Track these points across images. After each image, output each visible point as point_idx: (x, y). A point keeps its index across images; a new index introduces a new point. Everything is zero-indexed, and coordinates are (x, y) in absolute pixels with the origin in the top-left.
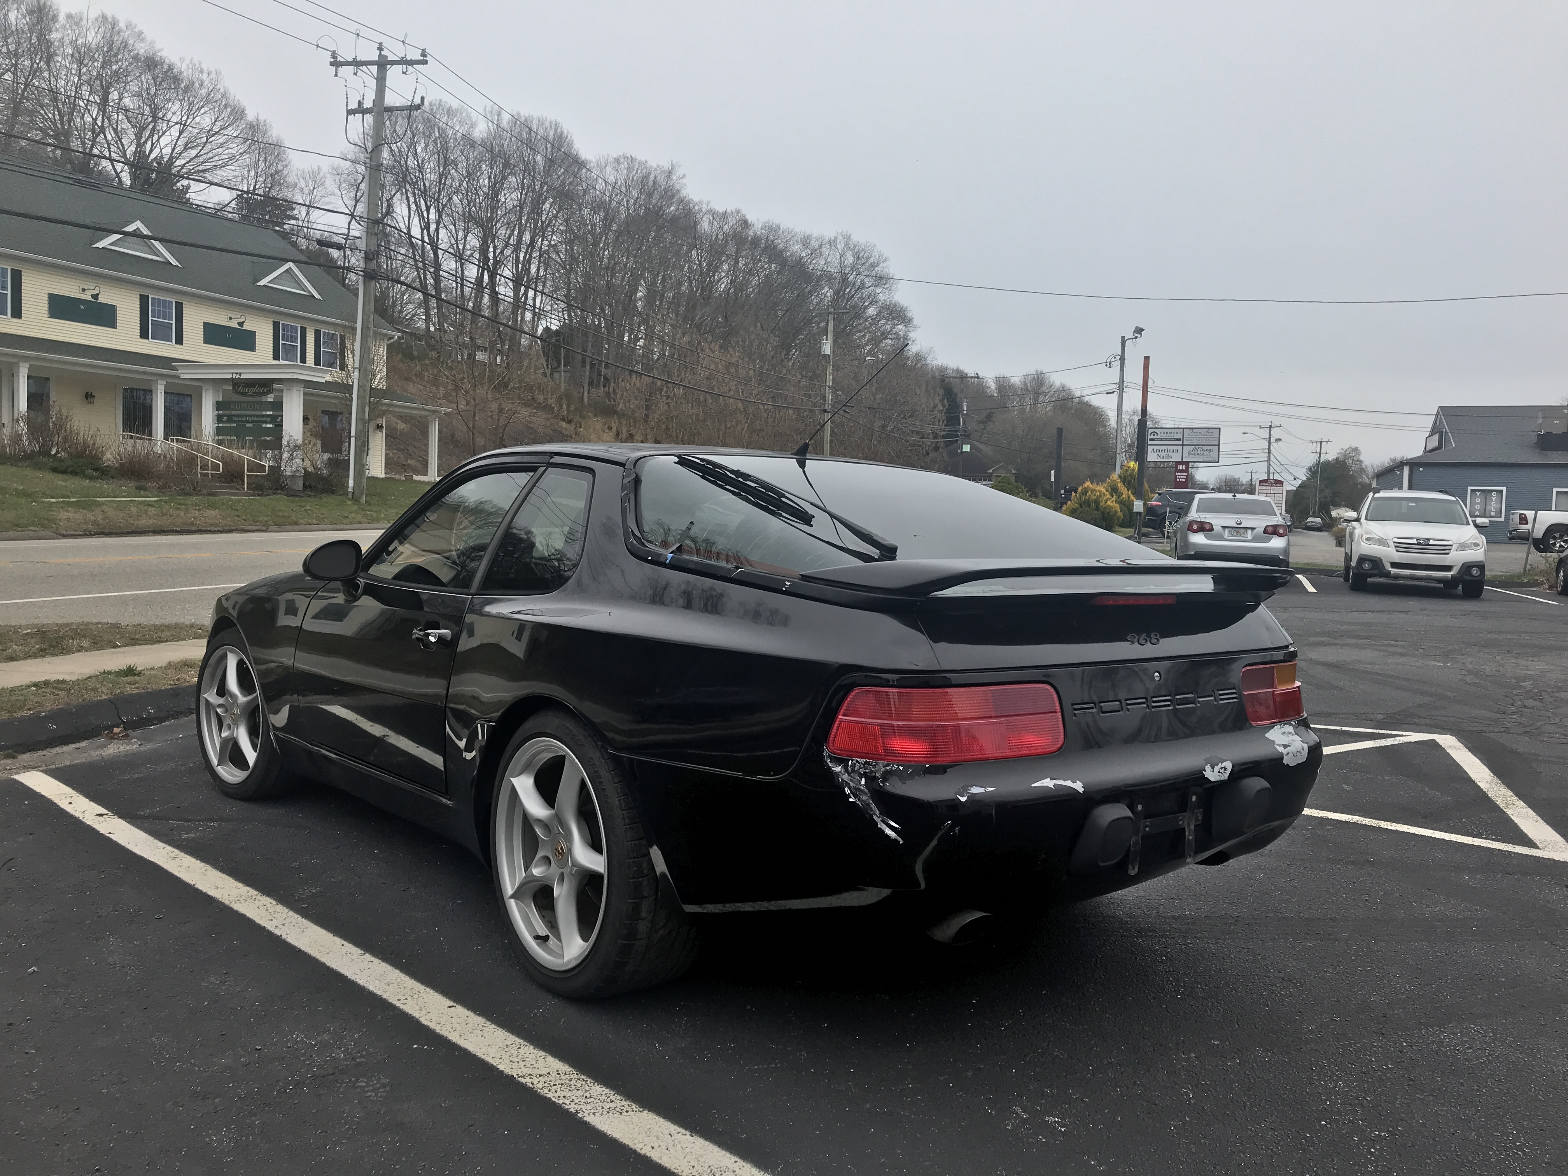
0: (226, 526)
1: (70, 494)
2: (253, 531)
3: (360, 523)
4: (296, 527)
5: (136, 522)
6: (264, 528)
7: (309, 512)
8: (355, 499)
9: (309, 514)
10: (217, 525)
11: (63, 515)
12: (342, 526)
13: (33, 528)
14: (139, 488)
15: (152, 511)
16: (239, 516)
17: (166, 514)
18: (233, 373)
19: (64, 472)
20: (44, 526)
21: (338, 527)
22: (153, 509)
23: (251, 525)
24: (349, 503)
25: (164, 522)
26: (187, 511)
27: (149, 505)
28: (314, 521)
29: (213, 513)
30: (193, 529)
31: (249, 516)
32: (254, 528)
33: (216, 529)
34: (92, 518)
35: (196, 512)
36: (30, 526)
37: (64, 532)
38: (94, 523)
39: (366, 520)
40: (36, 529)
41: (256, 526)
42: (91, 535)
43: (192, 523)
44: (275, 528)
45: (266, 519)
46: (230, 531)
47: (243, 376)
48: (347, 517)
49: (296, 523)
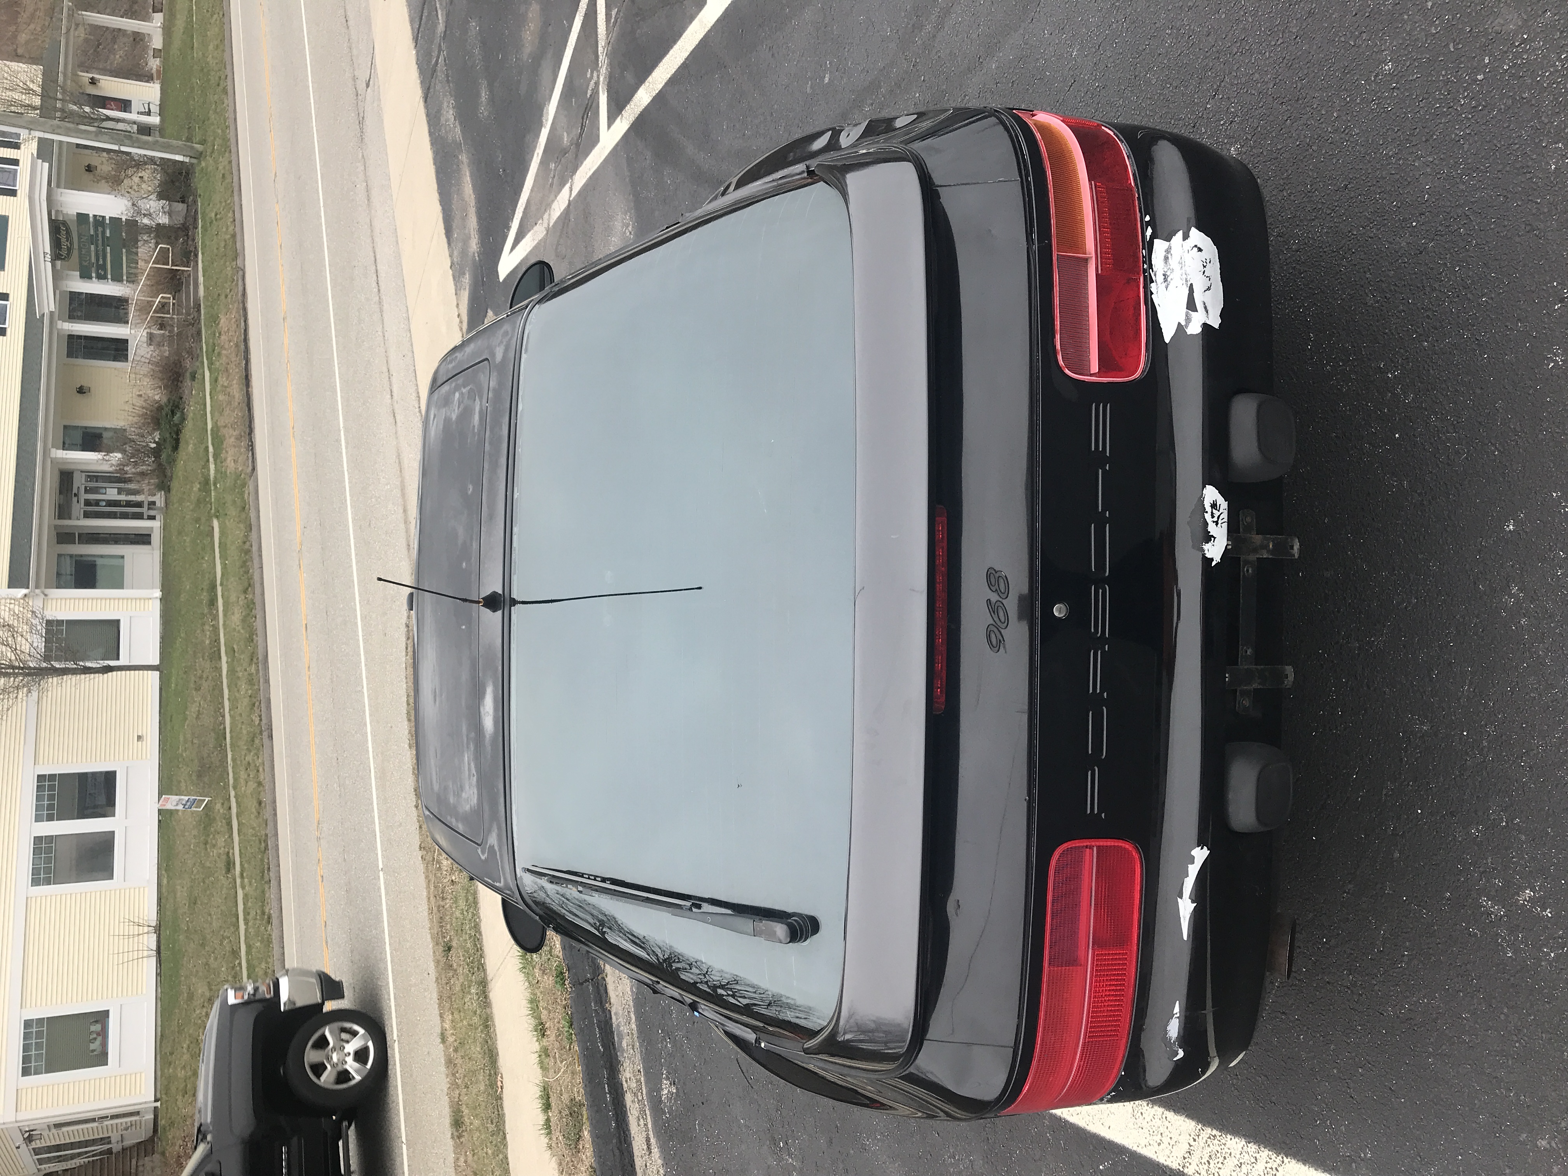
0: (238, 312)
1: (203, 446)
2: (244, 284)
3: (230, 162)
4: (238, 237)
5: (237, 400)
6: (241, 273)
7: (218, 216)
8: (199, 156)
9: (221, 219)
10: (237, 321)
11: (230, 464)
12: (235, 184)
13: (246, 496)
14: (193, 378)
15: (223, 380)
16: (226, 296)
17: (227, 369)
18: (45, 261)
19: (177, 441)
20: (244, 485)
21: (236, 189)
22: (220, 378)
23: (237, 285)
24: (203, 164)
25: (236, 373)
26: (222, 347)
27: (215, 381)
28: (230, 215)
29: (223, 321)
30: (243, 347)
31: (226, 285)
32: (240, 283)
33: (243, 324)
34: (232, 439)
35: (223, 337)
36: (243, 498)
37: (250, 468)
38: (239, 438)
39: (227, 154)
40: (247, 492)
41: (237, 280)
42: (252, 446)
43: (237, 345)
44: (239, 262)
45: (229, 269)
46: (245, 309)
47: (48, 250)
48: (223, 175)
49: (234, 236)
